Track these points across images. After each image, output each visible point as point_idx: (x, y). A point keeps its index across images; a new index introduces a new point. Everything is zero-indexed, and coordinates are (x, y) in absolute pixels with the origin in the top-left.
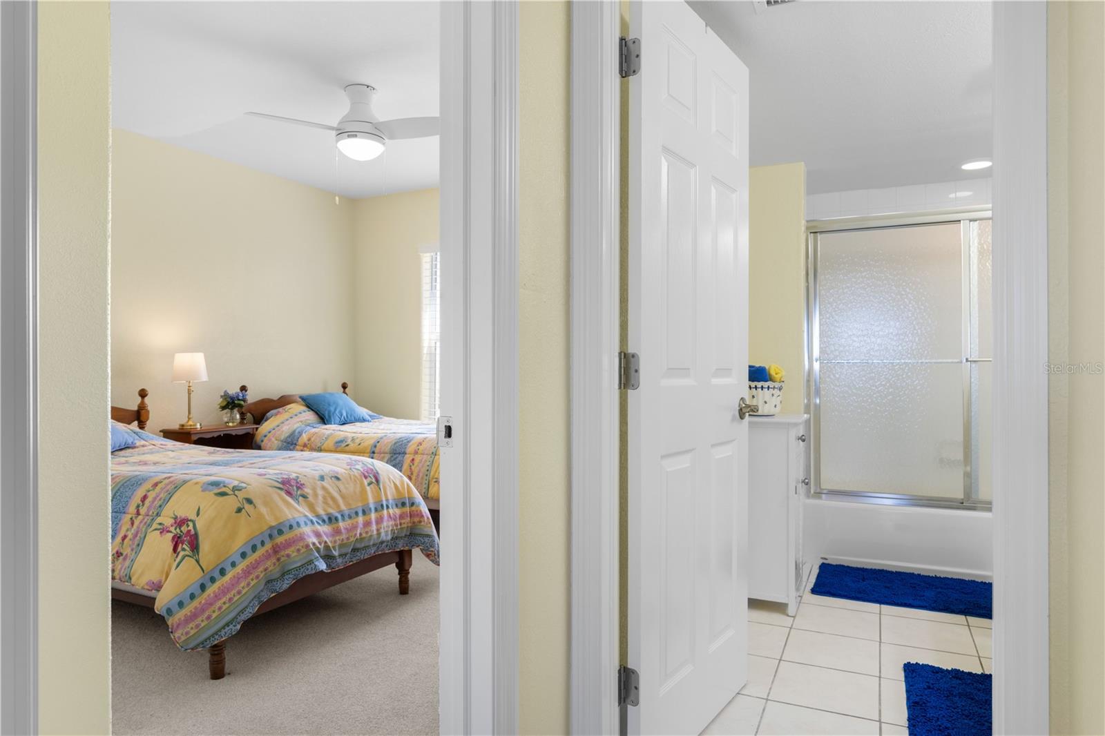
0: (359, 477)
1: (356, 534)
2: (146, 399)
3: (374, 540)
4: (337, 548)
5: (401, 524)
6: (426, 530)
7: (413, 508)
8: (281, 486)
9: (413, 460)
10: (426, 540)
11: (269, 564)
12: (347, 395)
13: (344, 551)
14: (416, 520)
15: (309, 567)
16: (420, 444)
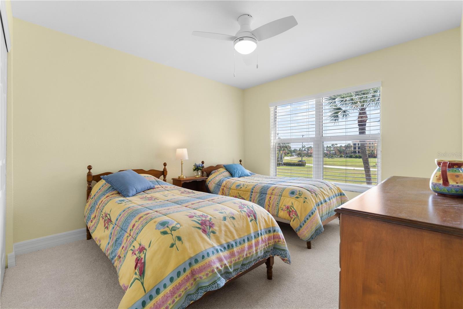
0: (245, 216)
1: (243, 256)
2: (166, 167)
3: (254, 257)
4: (232, 266)
5: (268, 244)
6: (281, 246)
7: (275, 233)
8: (200, 226)
9: (270, 197)
10: (283, 253)
11: (188, 284)
12: (241, 165)
13: (236, 267)
14: (277, 240)
15: (214, 286)
16: (274, 190)
